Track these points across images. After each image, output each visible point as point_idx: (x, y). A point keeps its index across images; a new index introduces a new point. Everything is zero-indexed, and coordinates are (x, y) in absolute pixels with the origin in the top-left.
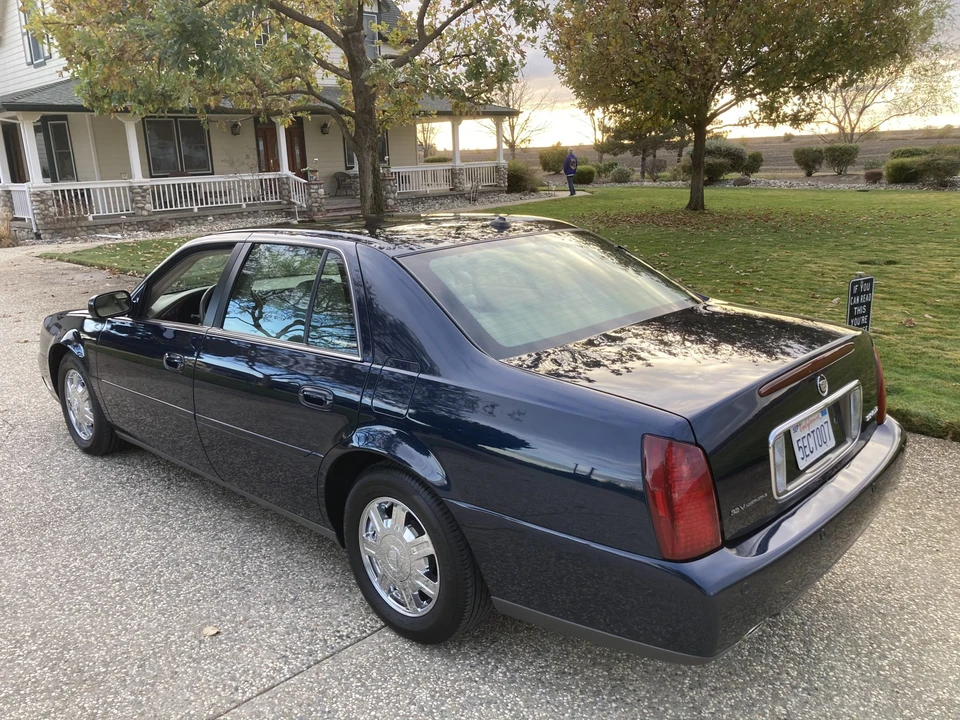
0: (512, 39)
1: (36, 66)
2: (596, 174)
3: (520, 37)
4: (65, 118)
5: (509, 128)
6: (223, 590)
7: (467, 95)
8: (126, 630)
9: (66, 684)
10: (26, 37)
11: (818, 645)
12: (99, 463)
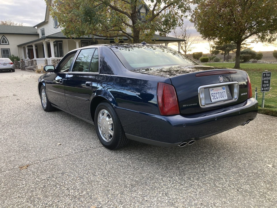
0: (179, 16)
1: (56, 28)
2: (209, 60)
3: (182, 16)
4: (62, 41)
5: (184, 47)
6: (65, 137)
7: (163, 30)
8: (40, 142)
9: (21, 150)
10: (54, 21)
11: (222, 158)
12: (48, 113)
